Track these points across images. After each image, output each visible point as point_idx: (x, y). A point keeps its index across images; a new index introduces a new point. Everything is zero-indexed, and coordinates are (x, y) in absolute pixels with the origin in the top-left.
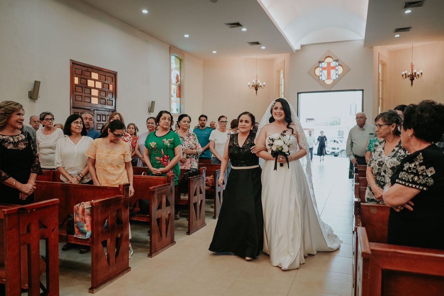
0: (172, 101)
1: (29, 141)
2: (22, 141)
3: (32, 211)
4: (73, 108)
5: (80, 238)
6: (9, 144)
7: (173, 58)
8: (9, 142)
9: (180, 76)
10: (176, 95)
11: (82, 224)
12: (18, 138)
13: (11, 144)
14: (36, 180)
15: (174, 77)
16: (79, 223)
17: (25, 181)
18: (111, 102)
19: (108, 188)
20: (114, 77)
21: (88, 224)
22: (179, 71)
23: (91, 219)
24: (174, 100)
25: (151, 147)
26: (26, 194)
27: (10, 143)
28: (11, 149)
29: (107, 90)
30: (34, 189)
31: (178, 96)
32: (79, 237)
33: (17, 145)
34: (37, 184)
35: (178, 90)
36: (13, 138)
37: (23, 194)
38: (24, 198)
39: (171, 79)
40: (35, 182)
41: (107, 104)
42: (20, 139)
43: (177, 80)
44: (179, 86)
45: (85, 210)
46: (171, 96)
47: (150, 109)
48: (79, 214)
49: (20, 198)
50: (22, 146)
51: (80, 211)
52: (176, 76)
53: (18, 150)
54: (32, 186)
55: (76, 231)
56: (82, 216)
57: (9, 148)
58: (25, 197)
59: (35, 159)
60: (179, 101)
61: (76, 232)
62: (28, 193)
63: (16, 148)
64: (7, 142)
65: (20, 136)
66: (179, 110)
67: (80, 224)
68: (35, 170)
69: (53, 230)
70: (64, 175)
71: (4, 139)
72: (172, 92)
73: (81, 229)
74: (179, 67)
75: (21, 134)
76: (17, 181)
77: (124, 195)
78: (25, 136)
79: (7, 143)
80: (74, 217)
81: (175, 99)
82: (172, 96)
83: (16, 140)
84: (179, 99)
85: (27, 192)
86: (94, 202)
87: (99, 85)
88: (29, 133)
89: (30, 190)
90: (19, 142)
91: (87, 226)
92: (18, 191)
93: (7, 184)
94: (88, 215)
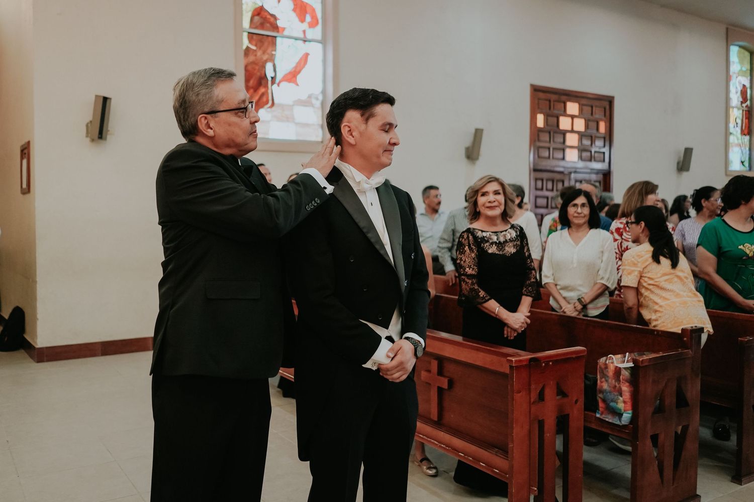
0: (730, 145)
1: (522, 242)
2: (511, 240)
3: (547, 364)
4: (535, 170)
5: (610, 421)
6: (490, 245)
7: (734, 50)
8: (491, 241)
9: (751, 88)
10: (739, 131)
11: (615, 396)
12: (505, 236)
13: (494, 245)
14: (531, 308)
15: (737, 93)
16: (608, 394)
17: (513, 307)
18: (602, 155)
19: (656, 333)
20: (608, 107)
21: (626, 397)
22: (747, 77)
23: (632, 389)
24: (736, 142)
25: (747, 255)
26: (515, 330)
27: (492, 243)
28: (493, 254)
29: (593, 132)
30: (526, 323)
31: (746, 132)
32: (607, 420)
33: (502, 247)
34: (532, 316)
35: (746, 118)
36: (497, 235)
37: (509, 330)
38: (511, 337)
39: (730, 99)
40: (530, 312)
41: (595, 161)
42: (508, 237)
43: (742, 97)
44: (749, 111)
45: (622, 372)
46: (727, 134)
47: (681, 164)
48: (608, 377)
49: (505, 336)
50: (510, 250)
51: (611, 372)
52: (740, 88)
53: (504, 255)
54: (524, 317)
55: (602, 407)
56: (614, 381)
57: (490, 251)
58: (512, 335)
59: (530, 272)
60: (748, 143)
61: (600, 409)
62: (518, 329)
63: (501, 253)
64: (487, 241)
65: (509, 232)
66: (747, 164)
67: (611, 396)
68: (530, 292)
69: (576, 402)
70: (555, 299)
71: (483, 236)
72: (731, 125)
73: (612, 404)
74: (749, 68)
75: (510, 228)
76: (501, 307)
77: (692, 351)
78: (516, 232)
79: (488, 244)
80: (599, 381)
81: (738, 139)
82: (731, 133)
83: (502, 239)
84: (747, 138)
85: (516, 326)
86: (641, 359)
87: (580, 125)
88: (522, 229)
89: (520, 325)
90: (506, 242)
91: (625, 402)
92: (501, 324)
93: (486, 311)
94: (627, 381)
